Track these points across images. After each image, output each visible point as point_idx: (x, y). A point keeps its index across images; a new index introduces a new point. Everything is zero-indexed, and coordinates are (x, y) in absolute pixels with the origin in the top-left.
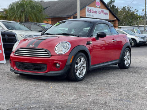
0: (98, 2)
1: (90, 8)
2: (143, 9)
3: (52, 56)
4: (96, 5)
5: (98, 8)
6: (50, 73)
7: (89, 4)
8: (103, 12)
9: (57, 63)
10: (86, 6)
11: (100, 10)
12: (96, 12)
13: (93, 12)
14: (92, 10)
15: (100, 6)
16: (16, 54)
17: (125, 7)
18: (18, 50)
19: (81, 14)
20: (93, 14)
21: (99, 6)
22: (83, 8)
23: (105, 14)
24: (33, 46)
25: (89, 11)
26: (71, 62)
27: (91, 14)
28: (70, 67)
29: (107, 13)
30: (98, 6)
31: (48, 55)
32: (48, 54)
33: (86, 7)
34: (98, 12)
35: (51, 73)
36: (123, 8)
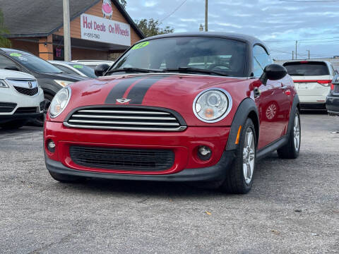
0: (108, 5)
1: (91, 18)
2: (201, 26)
3: (188, 126)
4: (104, 12)
5: (109, 18)
6: (185, 172)
7: (87, 9)
8: (117, 28)
9: (203, 146)
10: (81, 14)
11: (113, 23)
12: (103, 28)
13: (97, 27)
14: (95, 23)
15: (111, 14)
16: (69, 123)
17: (145, 20)
18: (76, 113)
19: (73, 33)
20: (96, 32)
21: (109, 15)
22: (74, 17)
23: (123, 32)
24: (127, 101)
25: (89, 25)
26: (236, 143)
27: (92, 31)
28: (235, 156)
29: (127, 32)
30: (107, 14)
31: (178, 124)
32: (177, 121)
33: (82, 16)
34: (107, 28)
35: (189, 174)
36: (142, 22)
